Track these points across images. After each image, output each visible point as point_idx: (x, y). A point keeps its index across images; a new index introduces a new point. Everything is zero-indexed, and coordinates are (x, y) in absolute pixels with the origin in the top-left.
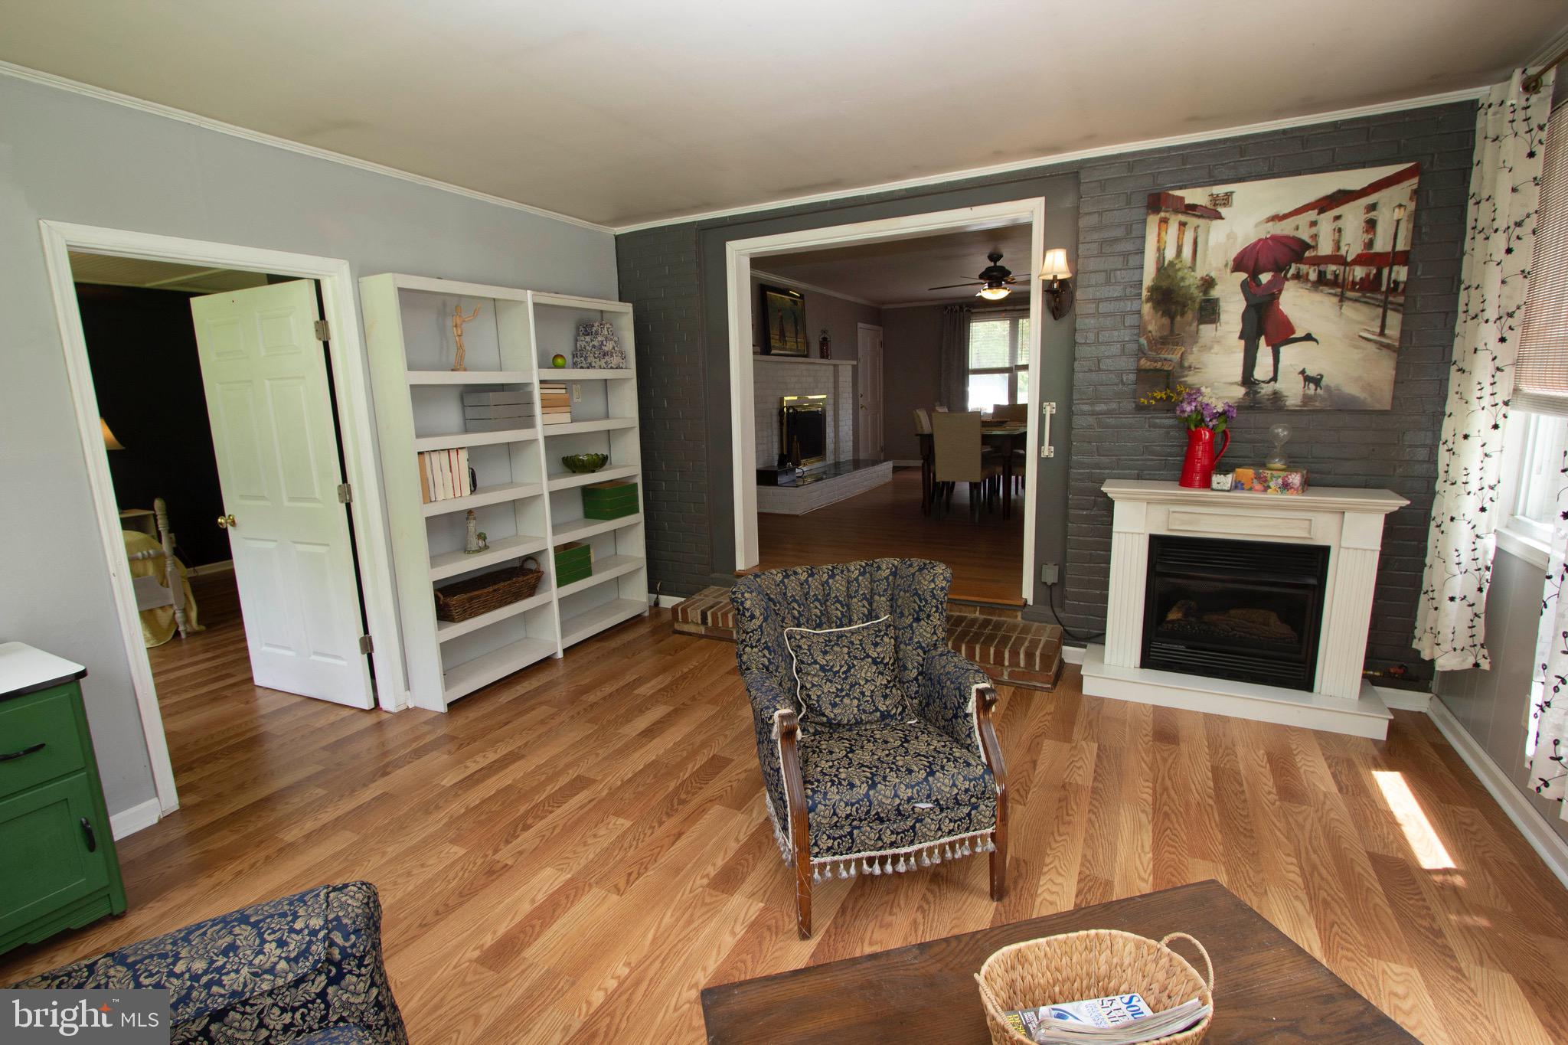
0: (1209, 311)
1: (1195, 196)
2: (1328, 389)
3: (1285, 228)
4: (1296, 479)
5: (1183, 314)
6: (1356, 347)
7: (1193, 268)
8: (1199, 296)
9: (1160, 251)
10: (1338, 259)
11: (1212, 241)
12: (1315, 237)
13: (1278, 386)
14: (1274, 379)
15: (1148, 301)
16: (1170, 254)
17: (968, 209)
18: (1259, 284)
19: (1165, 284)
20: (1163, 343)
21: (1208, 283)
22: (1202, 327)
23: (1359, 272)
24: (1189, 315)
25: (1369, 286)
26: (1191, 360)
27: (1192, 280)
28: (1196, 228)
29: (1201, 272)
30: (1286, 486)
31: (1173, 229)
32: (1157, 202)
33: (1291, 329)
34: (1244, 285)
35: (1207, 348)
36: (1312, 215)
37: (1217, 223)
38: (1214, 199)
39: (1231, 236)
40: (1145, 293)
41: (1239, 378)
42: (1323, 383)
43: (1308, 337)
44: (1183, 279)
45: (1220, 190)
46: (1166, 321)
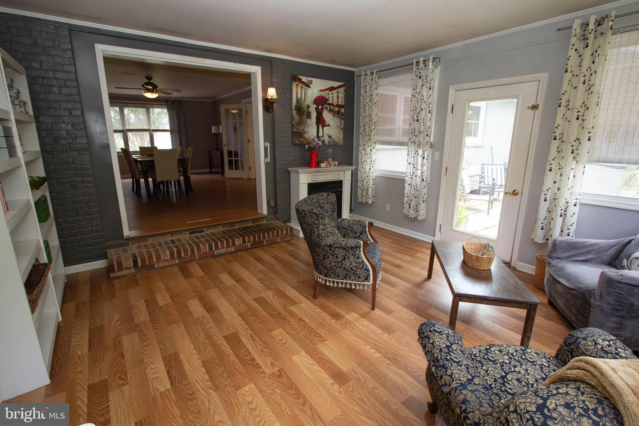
0: (309, 116)
1: (304, 79)
2: (332, 139)
3: (323, 94)
4: (337, 163)
5: (303, 115)
6: (337, 128)
7: (305, 101)
8: (306, 109)
9: (297, 94)
10: (332, 105)
11: (308, 95)
12: (329, 98)
13: (324, 138)
14: (323, 136)
15: (295, 110)
16: (299, 96)
17: (234, 63)
18: (318, 108)
19: (298, 105)
20: (299, 124)
21: (308, 107)
22: (308, 120)
23: (337, 109)
24: (305, 116)
25: (338, 112)
26: (306, 130)
27: (305, 105)
28: (305, 89)
29: (306, 103)
30: (335, 165)
31: (300, 88)
32: (295, 78)
33: (325, 123)
34: (316, 108)
35: (309, 126)
36: (328, 91)
37: (309, 88)
38: (309, 81)
39: (313, 94)
40: (294, 107)
41: (316, 136)
42: (332, 138)
43: (329, 125)
44: (303, 104)
45: (310, 79)
46: (299, 117)
